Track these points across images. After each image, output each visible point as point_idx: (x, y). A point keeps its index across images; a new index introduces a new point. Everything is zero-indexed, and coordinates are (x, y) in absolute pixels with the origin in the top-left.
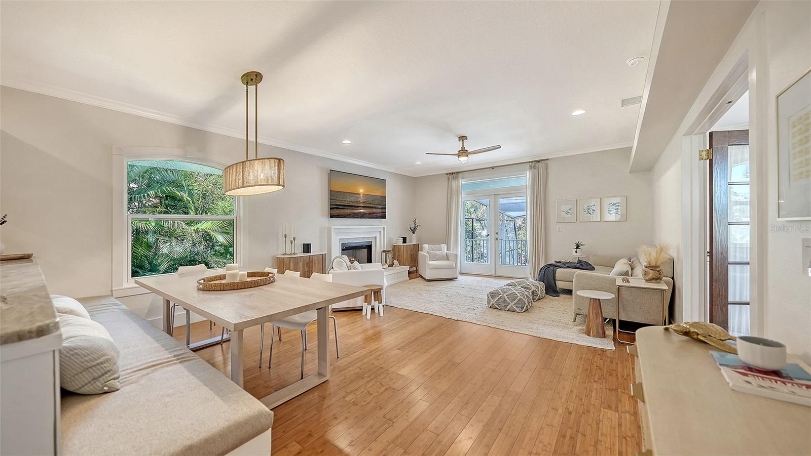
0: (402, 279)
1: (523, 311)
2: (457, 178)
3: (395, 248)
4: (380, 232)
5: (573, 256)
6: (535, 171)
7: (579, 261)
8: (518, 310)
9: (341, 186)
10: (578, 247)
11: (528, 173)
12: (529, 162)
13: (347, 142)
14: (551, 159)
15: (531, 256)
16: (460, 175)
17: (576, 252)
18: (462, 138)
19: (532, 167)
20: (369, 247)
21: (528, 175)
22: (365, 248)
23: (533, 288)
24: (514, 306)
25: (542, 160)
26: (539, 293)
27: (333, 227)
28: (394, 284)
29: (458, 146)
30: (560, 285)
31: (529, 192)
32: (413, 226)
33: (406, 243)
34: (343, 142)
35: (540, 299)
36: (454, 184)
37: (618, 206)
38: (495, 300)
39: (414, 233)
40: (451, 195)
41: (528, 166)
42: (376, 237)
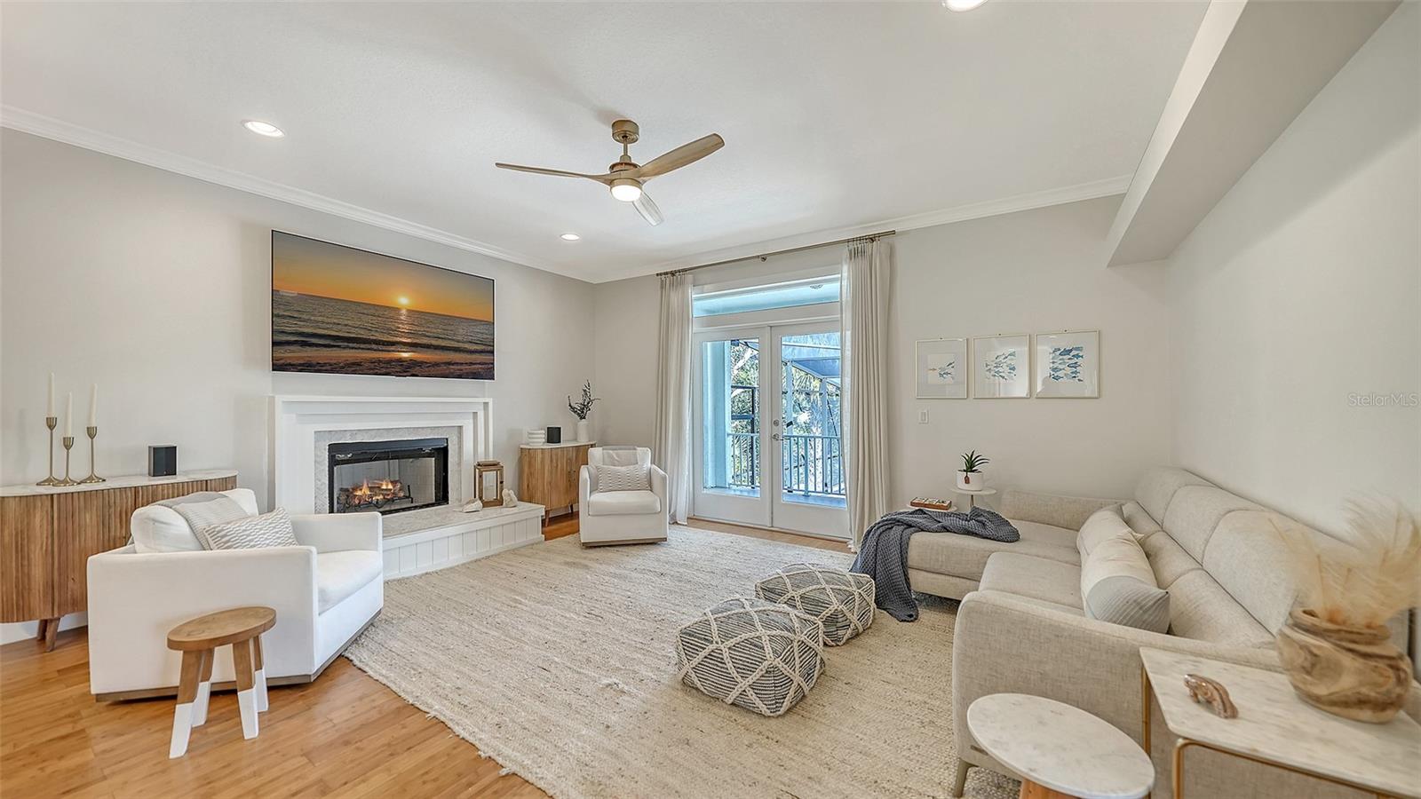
1: (782, 710)
2: (682, 283)
3: (525, 456)
4: (475, 413)
5: (958, 490)
6: (863, 263)
7: (976, 513)
8: (764, 709)
10: (970, 466)
11: (845, 268)
12: (848, 241)
13: (262, 128)
14: (903, 233)
16: (689, 277)
17: (967, 480)
18: (625, 131)
19: (855, 254)
20: (442, 454)
21: (845, 274)
22: (429, 455)
23: (836, 605)
24: (750, 692)
25: (880, 235)
26: (854, 618)
27: (282, 396)
28: (488, 558)
31: (847, 317)
32: (577, 401)
33: (559, 442)
35: (856, 635)
36: (675, 298)
37: (1078, 356)
38: (695, 662)
39: (582, 418)
40: (671, 323)
41: (845, 251)
42: (460, 427)
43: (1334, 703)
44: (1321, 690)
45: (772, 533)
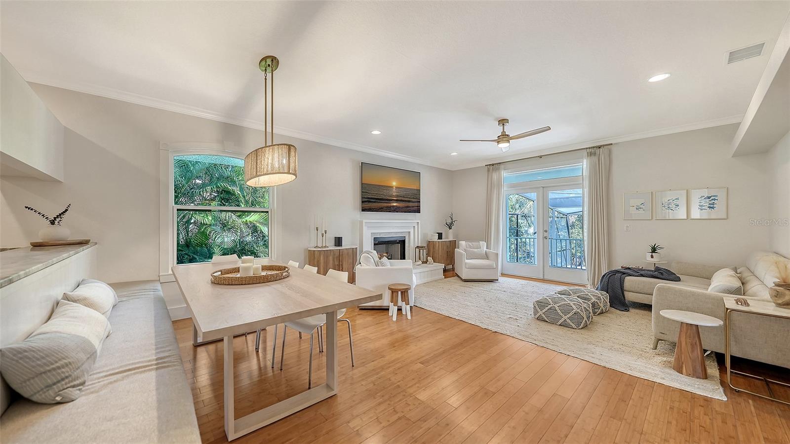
0: (437, 277)
1: (580, 327)
2: (498, 169)
3: (430, 244)
4: (414, 227)
5: (648, 261)
6: (595, 159)
7: (657, 269)
8: (574, 326)
9: (374, 179)
10: (654, 250)
11: (585, 161)
12: (587, 148)
13: (376, 132)
14: (615, 144)
15: (590, 259)
16: (502, 166)
17: (652, 257)
18: (503, 122)
19: (591, 154)
20: (403, 243)
21: (585, 163)
22: (398, 243)
23: (594, 299)
24: (568, 320)
25: (604, 146)
26: (602, 305)
27: (364, 221)
28: (428, 283)
29: (499, 130)
30: (630, 296)
31: (586, 183)
32: (449, 221)
33: (442, 239)
34: (372, 132)
35: (602, 313)
36: (495, 176)
37: (715, 199)
38: (544, 311)
39: (450, 229)
40: (492, 188)
41: (585, 153)
42: (409, 232)
43: (784, 305)
44: (780, 302)
45: (544, 281)
